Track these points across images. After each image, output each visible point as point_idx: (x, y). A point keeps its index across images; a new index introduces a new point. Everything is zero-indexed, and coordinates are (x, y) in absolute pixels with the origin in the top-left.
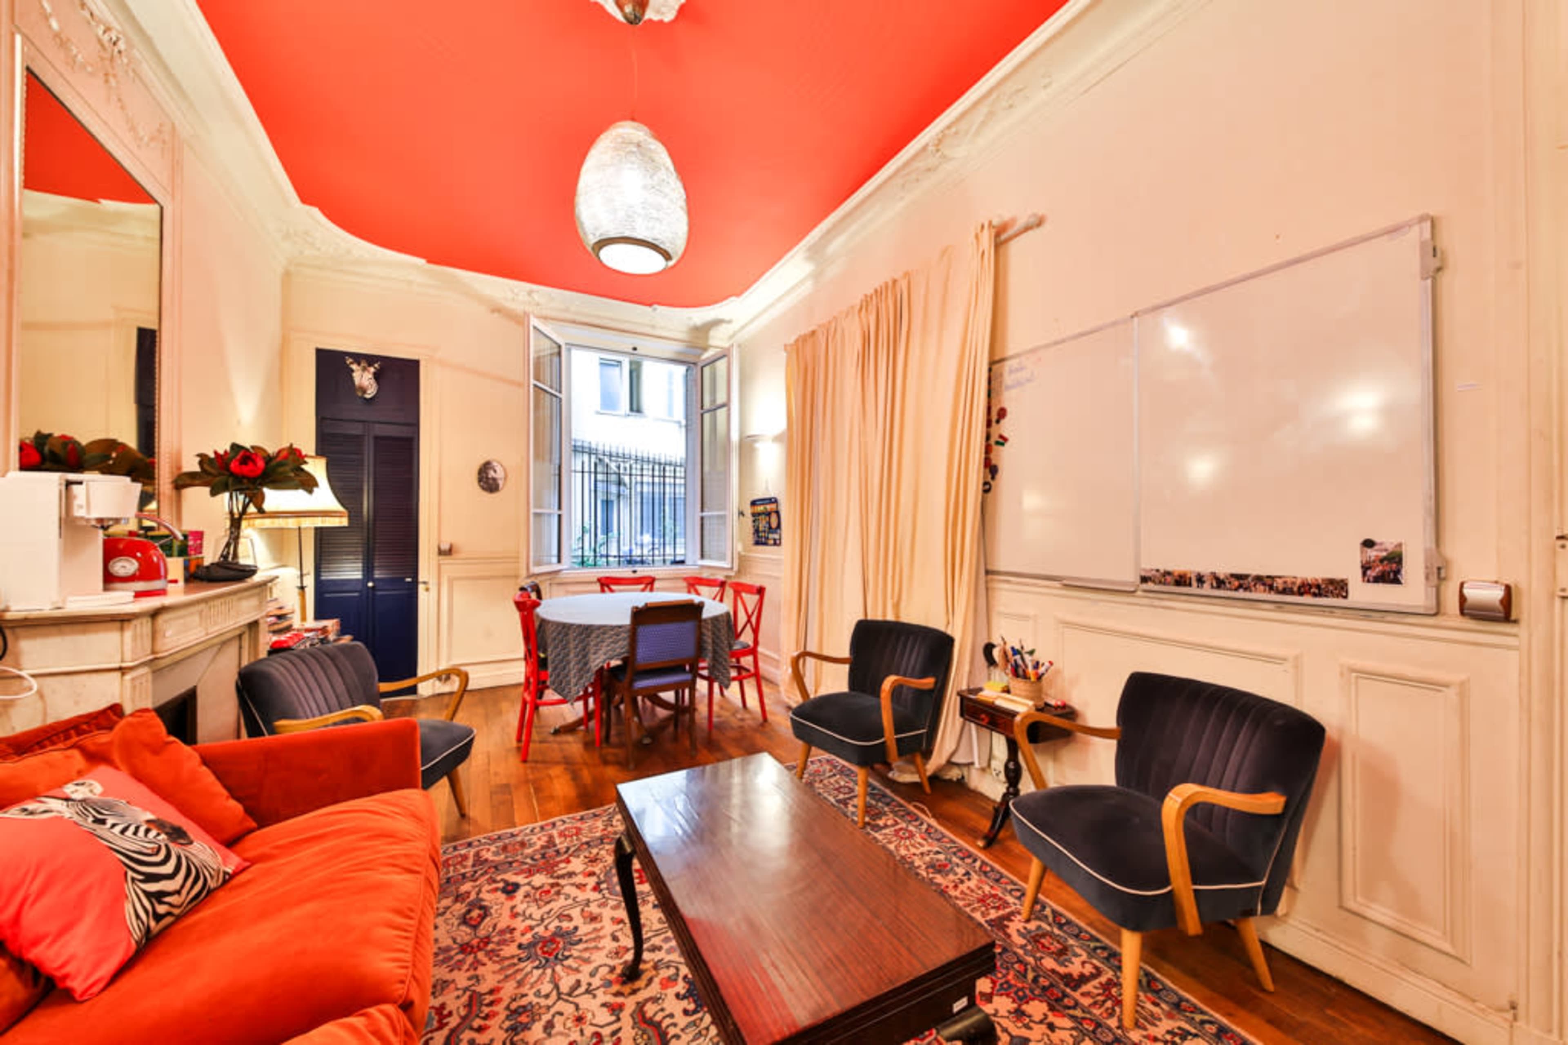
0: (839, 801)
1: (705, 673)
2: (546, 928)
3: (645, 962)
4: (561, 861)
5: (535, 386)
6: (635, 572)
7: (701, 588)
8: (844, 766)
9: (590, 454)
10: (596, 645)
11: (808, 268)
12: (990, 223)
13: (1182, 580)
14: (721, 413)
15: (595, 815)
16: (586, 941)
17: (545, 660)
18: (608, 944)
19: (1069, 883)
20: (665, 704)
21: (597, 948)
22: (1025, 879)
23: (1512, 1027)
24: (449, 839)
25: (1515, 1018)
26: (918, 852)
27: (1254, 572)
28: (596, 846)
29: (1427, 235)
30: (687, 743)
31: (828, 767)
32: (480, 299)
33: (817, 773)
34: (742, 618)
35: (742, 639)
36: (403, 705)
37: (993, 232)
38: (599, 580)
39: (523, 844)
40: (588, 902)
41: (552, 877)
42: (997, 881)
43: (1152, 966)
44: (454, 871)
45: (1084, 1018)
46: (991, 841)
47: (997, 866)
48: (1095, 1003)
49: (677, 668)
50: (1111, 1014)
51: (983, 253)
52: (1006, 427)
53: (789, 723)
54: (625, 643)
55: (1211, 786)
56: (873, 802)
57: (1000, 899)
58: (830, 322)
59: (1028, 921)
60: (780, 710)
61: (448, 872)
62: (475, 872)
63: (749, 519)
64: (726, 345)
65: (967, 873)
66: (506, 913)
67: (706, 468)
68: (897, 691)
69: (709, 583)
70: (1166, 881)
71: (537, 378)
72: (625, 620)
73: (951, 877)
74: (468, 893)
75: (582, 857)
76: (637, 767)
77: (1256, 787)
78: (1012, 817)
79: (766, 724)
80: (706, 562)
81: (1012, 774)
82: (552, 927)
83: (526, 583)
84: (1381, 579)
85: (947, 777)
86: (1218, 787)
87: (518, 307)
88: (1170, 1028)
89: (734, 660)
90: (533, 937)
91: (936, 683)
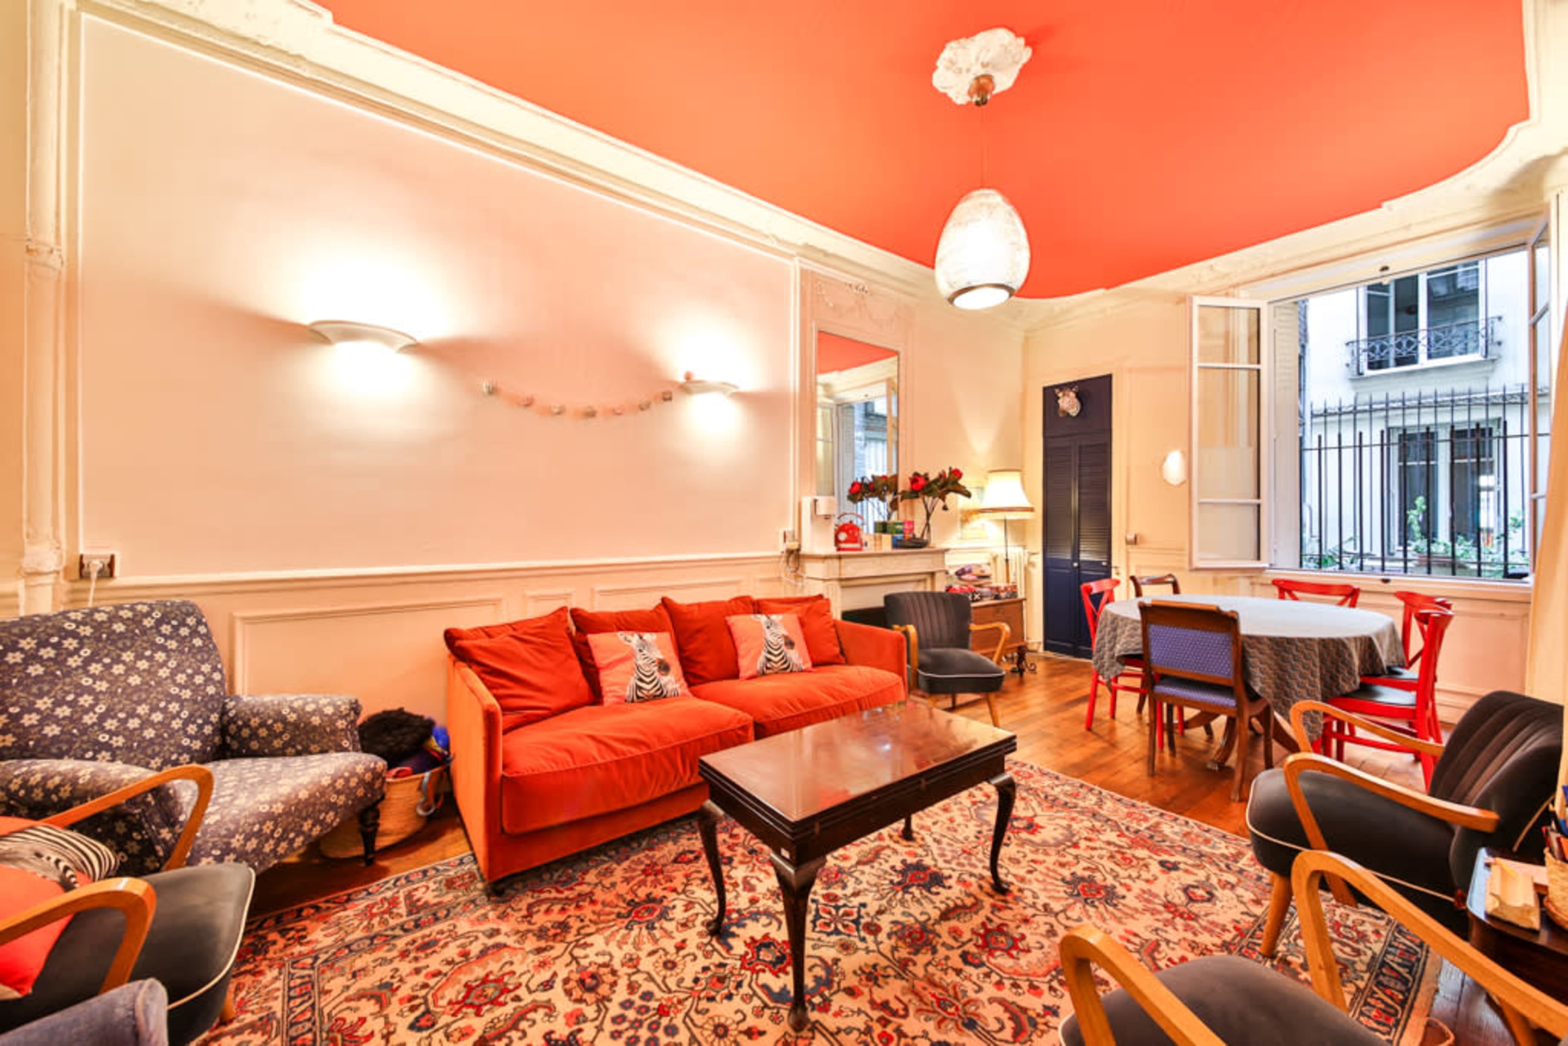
5: (1202, 368)
10: (1120, 635)
38: (1278, 583)
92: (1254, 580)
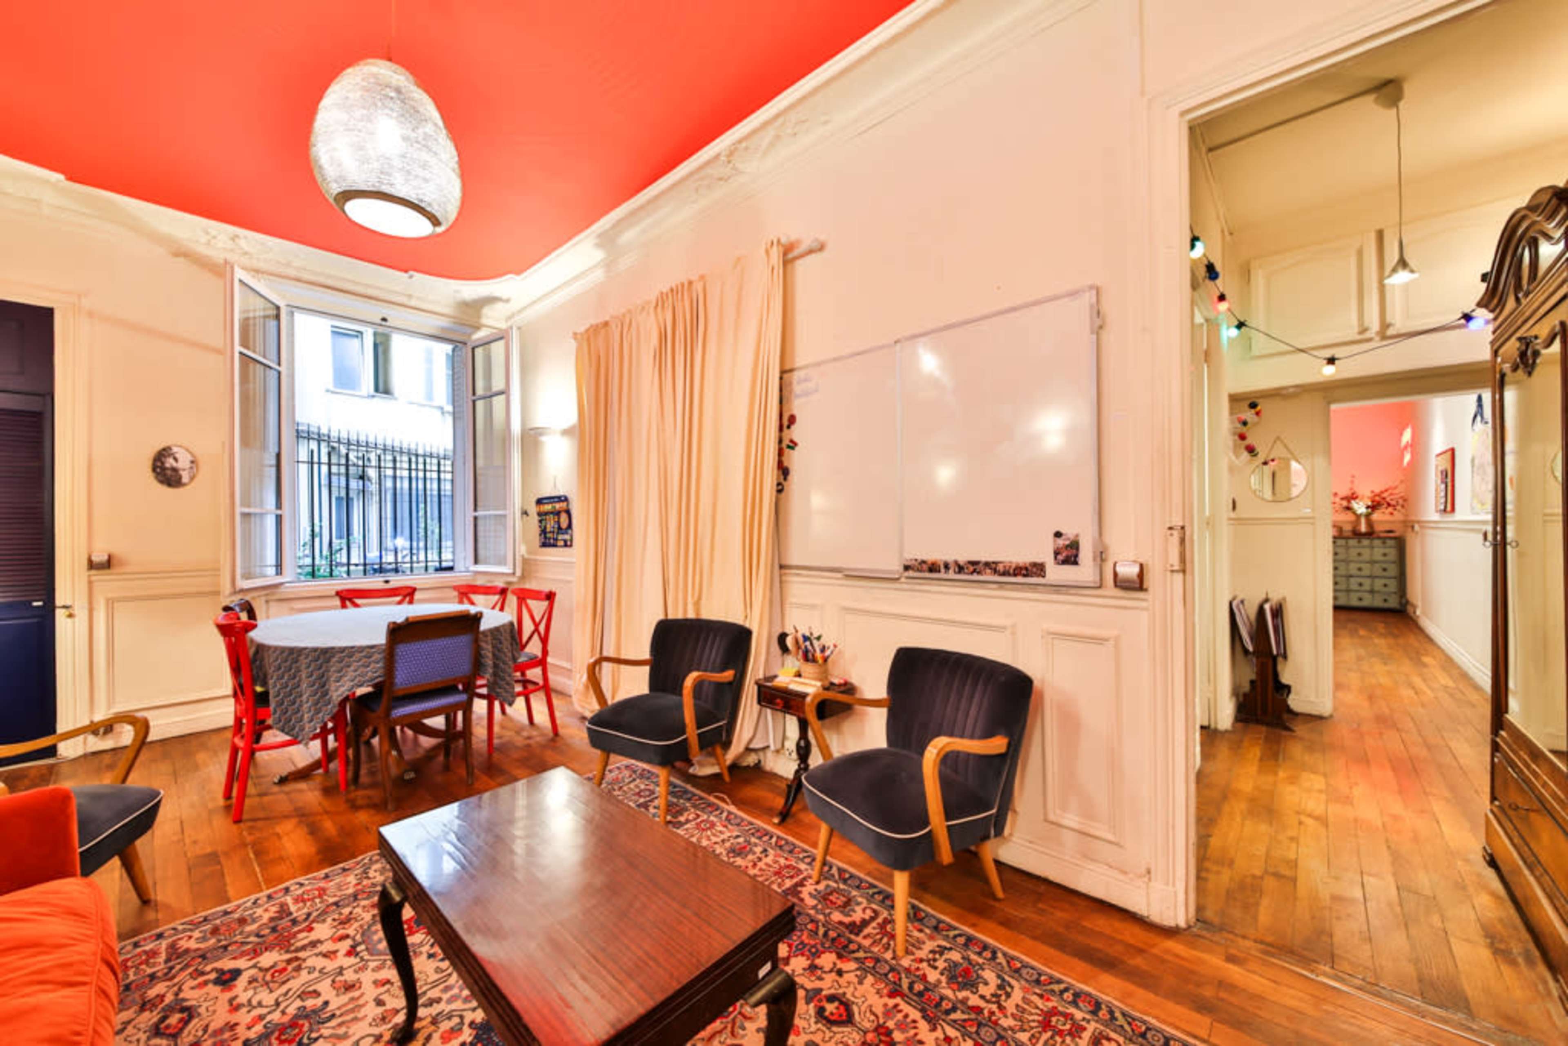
0: (639, 806)
1: (484, 691)
2: (283, 1013)
3: (421, 1019)
4: (300, 931)
5: (241, 353)
6: (387, 582)
7: (474, 597)
8: (644, 770)
9: (319, 442)
10: (340, 671)
11: (599, 255)
12: (779, 241)
13: (933, 568)
14: (498, 402)
15: (344, 870)
16: (341, 1015)
17: (266, 694)
18: (372, 1011)
19: (852, 841)
20: (431, 732)
21: (356, 1019)
22: (815, 845)
23: (1148, 888)
24: (129, 934)
25: (1150, 879)
26: (718, 840)
27: (984, 559)
28: (348, 905)
29: (1094, 300)
30: (463, 772)
31: (627, 773)
32: (157, 238)
33: (616, 780)
34: (528, 627)
35: (528, 650)
36: (33, 773)
37: (781, 250)
38: (338, 594)
39: (242, 921)
40: (341, 971)
41: (287, 952)
42: (791, 852)
43: (916, 899)
44: (135, 974)
45: (866, 958)
46: (785, 816)
47: (790, 839)
48: (875, 942)
49: (448, 689)
50: (887, 947)
51: (773, 269)
52: (796, 433)
53: (585, 735)
54: (380, 665)
55: (956, 736)
56: (675, 800)
57: (794, 868)
58: (624, 315)
59: (818, 883)
60: (574, 722)
61: (128, 976)
62: (171, 968)
63: (534, 519)
64: (503, 326)
65: (765, 851)
66: (222, 1007)
67: (480, 462)
68: (698, 686)
69: (487, 590)
70: (926, 822)
71: (245, 343)
72: (380, 638)
73: (750, 857)
74: (162, 997)
75: (329, 920)
76: (397, 809)
77: (988, 734)
78: (804, 790)
79: (558, 739)
80: (480, 568)
81: (802, 752)
82: (292, 1010)
83: (233, 601)
84: (1066, 562)
85: (745, 764)
86: (962, 736)
87: (217, 254)
88: (931, 948)
89: (518, 674)
90: (265, 1027)
91: (735, 675)
92: (270, 598)
